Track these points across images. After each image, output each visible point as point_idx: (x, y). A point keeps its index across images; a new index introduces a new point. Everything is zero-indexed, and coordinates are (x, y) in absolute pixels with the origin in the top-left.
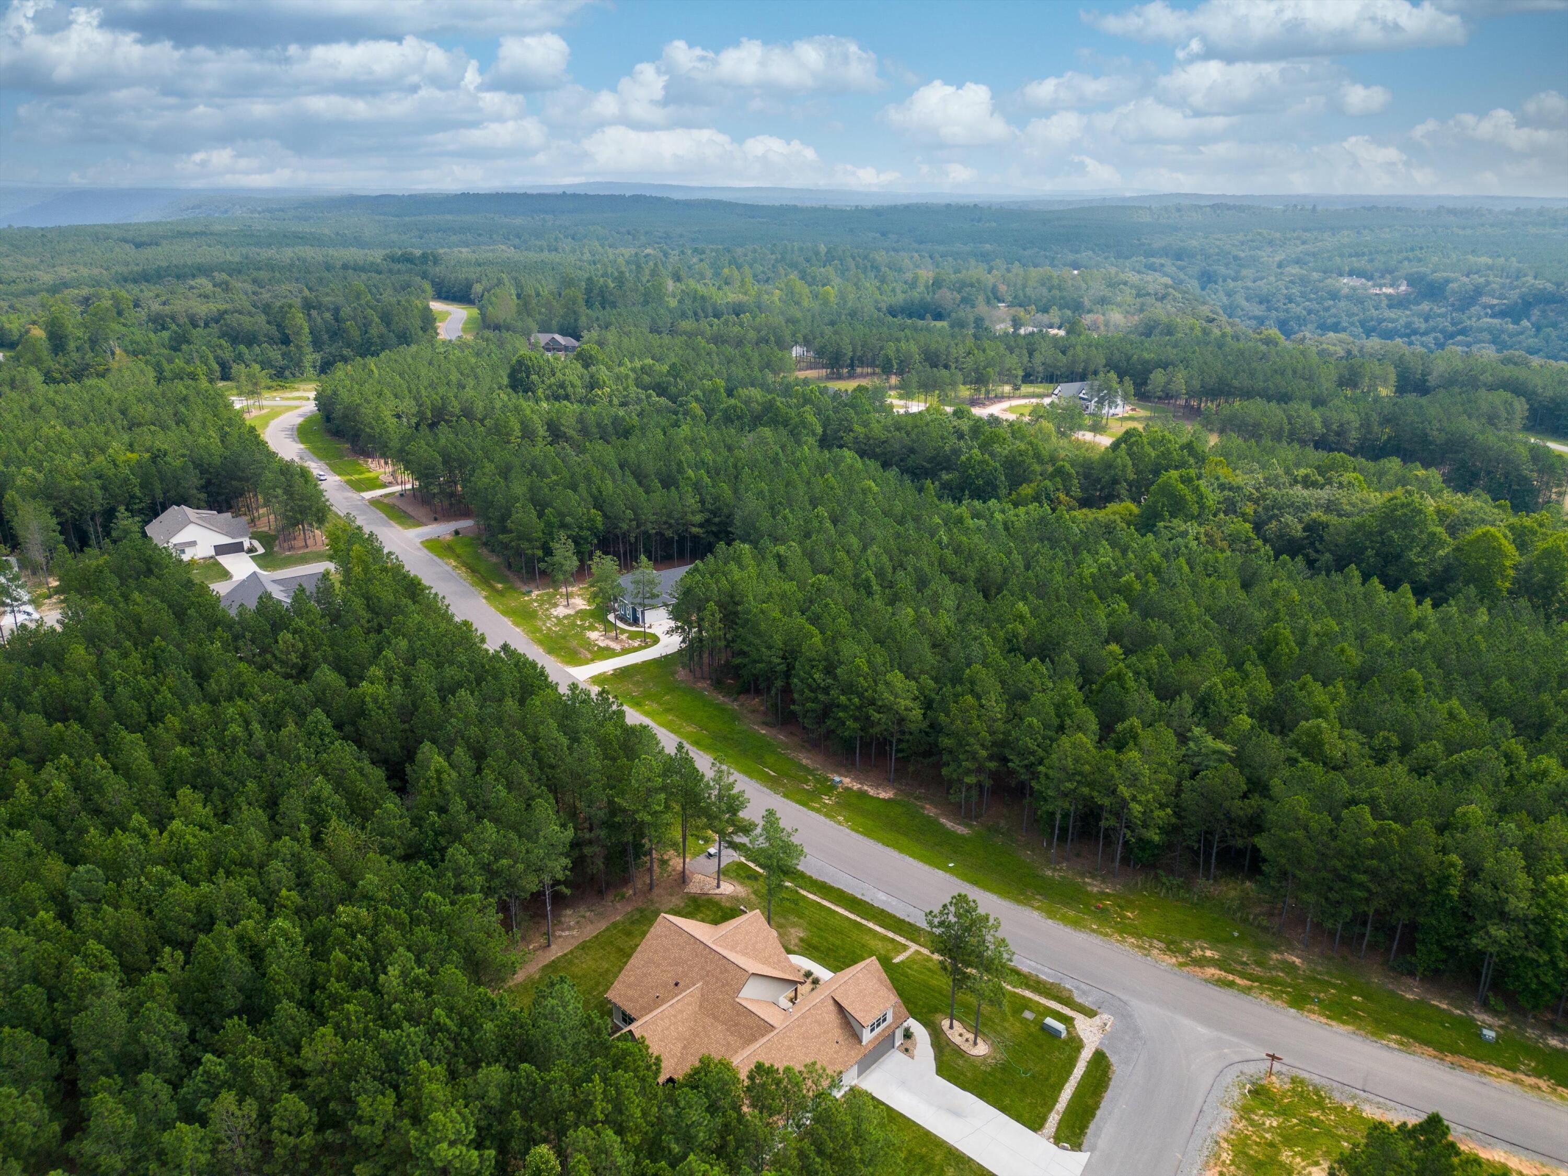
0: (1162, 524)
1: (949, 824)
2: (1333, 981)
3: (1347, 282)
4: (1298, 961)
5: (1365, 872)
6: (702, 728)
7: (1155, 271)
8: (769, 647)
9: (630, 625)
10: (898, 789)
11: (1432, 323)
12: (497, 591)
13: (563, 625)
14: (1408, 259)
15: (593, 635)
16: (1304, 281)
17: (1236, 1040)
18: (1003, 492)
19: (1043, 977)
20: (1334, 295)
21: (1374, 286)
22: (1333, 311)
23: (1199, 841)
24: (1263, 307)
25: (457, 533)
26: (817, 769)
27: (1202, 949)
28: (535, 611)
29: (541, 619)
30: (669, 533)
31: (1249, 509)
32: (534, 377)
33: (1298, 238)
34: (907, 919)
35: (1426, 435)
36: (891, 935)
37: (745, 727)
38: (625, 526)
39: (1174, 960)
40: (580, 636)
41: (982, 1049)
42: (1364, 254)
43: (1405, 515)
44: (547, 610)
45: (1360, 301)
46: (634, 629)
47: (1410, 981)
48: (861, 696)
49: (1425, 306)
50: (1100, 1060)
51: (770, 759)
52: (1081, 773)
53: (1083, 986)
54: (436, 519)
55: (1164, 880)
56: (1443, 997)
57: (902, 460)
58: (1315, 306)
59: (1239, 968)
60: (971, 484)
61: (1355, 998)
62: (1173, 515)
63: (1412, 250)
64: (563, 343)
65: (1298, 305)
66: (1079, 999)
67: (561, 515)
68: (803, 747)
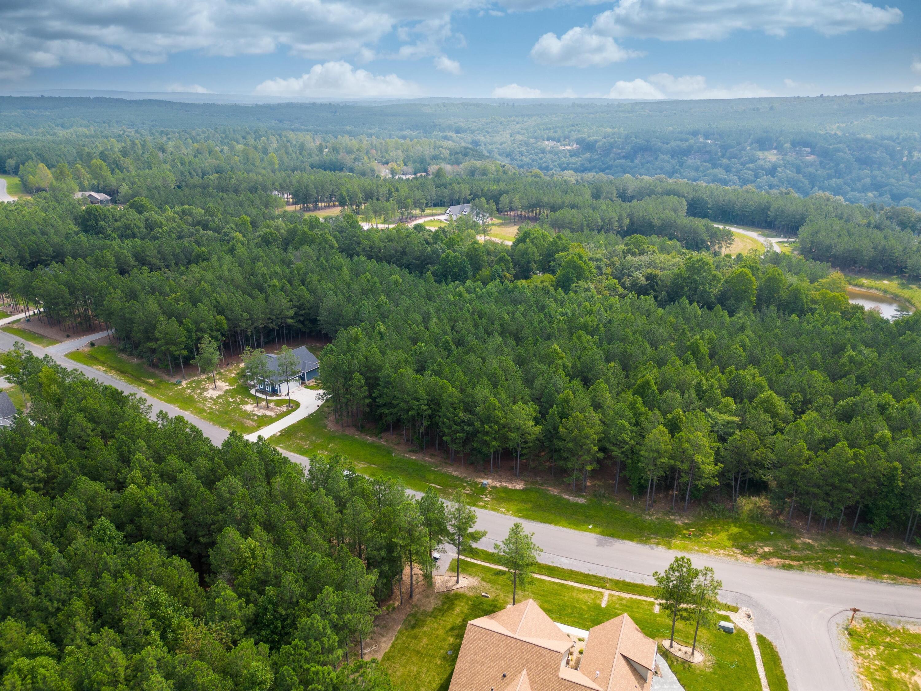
0: (575, 285)
1: (571, 498)
2: (835, 549)
3: (548, 144)
4: (810, 541)
5: (849, 482)
6: (370, 463)
7: (448, 140)
8: (418, 400)
9: (271, 396)
10: (525, 481)
11: (593, 164)
12: (150, 385)
13: (220, 403)
14: (572, 130)
15: (249, 408)
16: (527, 144)
17: (819, 603)
18: (470, 274)
20: (543, 151)
21: (561, 145)
22: (544, 159)
23: (733, 479)
24: (509, 158)
25: (92, 344)
26: (466, 477)
27: (761, 547)
28: (191, 396)
29: (200, 402)
30: (273, 326)
31: (609, 270)
32: (102, 223)
33: (514, 121)
34: (590, 573)
35: (651, 222)
36: (586, 587)
37: (399, 457)
38: (243, 325)
39: (752, 559)
40: (237, 409)
41: (699, 657)
42: (550, 129)
43: (700, 266)
44: (201, 394)
45: (556, 154)
46: (275, 398)
47: (868, 538)
48: (497, 423)
49: (588, 155)
50: (763, 641)
51: (432, 477)
54: (68, 336)
55: (714, 507)
57: (397, 260)
58: (534, 157)
59: (787, 554)
60: (450, 272)
61: (851, 557)
62: (578, 279)
63: (573, 126)
64: (99, 198)
65: (526, 157)
66: (723, 602)
67: (197, 323)
68: (446, 463)
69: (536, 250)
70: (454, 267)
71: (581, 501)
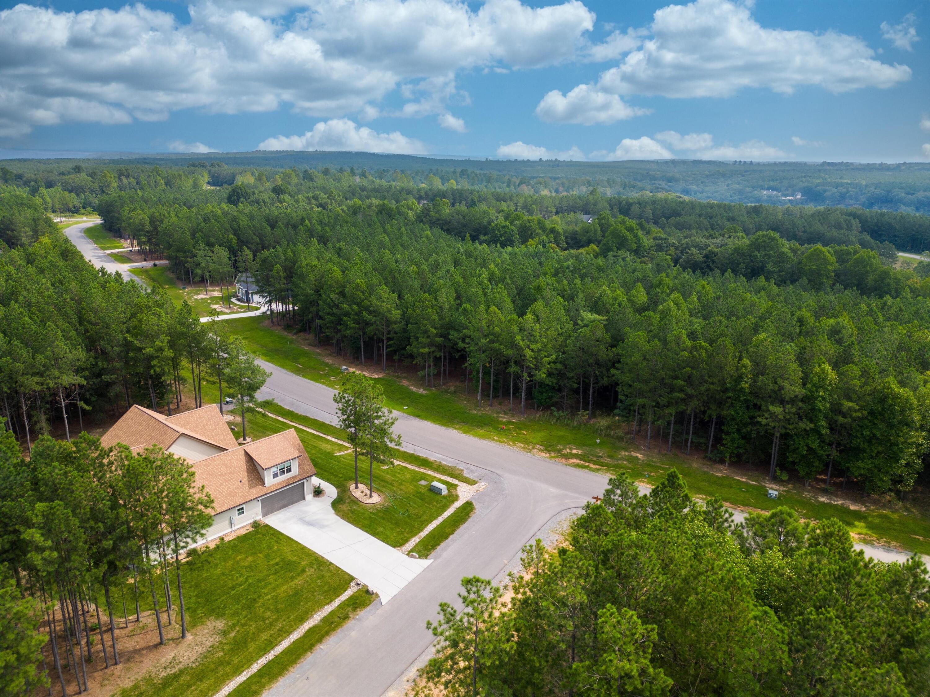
1: (414, 389)
2: (663, 466)
3: (766, 193)
4: (639, 456)
9: (244, 303)
10: (385, 373)
13: (198, 302)
15: (215, 306)
16: (741, 192)
17: (577, 495)
19: (444, 463)
20: (758, 199)
21: (782, 196)
23: (579, 384)
25: (155, 265)
26: (334, 364)
27: (571, 449)
28: (183, 297)
36: (339, 441)
37: (294, 346)
39: (548, 455)
40: (206, 307)
41: (376, 499)
42: (777, 180)
43: (765, 241)
44: (192, 296)
45: (774, 203)
47: (721, 467)
50: (468, 507)
51: (302, 359)
52: (494, 334)
53: (473, 467)
54: (145, 260)
55: (555, 413)
56: (742, 476)
59: (595, 459)
60: (497, 241)
66: (466, 474)
69: (599, 229)
70: (501, 236)
71: (421, 391)
